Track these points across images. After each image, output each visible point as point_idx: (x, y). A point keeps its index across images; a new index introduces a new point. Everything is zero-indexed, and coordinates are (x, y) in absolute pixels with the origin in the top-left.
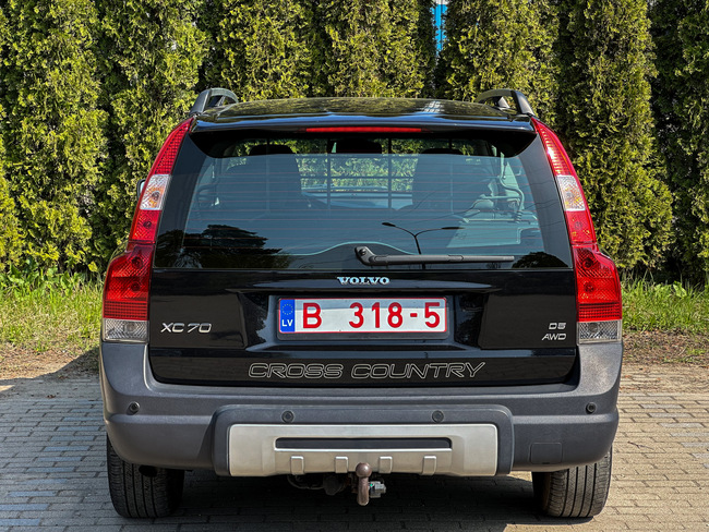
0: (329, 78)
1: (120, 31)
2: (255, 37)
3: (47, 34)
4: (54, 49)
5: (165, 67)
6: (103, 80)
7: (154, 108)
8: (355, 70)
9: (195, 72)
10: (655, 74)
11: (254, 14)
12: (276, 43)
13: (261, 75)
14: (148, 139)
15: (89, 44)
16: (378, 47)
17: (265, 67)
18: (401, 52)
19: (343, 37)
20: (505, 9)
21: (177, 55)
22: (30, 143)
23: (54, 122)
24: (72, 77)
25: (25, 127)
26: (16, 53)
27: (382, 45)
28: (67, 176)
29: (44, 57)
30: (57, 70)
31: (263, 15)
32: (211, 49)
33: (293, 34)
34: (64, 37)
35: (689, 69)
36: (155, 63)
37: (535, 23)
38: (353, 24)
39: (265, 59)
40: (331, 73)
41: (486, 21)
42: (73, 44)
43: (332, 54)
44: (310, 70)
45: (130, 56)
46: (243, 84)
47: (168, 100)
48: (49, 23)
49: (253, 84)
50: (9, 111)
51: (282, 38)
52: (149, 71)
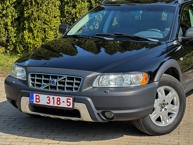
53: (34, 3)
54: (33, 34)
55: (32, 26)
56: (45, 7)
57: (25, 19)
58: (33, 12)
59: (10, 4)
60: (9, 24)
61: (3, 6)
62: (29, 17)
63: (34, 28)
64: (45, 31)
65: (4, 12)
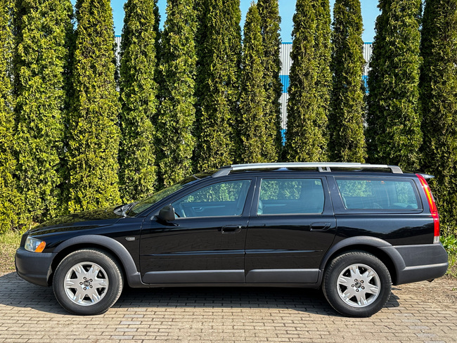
1: (163, 137)
2: (214, 139)
3: (137, 138)
4: (139, 143)
5: (180, 150)
6: (157, 155)
7: (175, 165)
8: (252, 153)
9: (191, 152)
10: (367, 156)
11: (214, 131)
12: (222, 142)
13: (216, 154)
14: (173, 177)
15: (152, 142)
16: (261, 144)
17: (218, 150)
18: (269, 146)
19: (247, 140)
20: (310, 131)
21: (185, 146)
22: (128, 178)
23: (137, 170)
24: (145, 154)
25: (126, 172)
26: (125, 144)
28: (142, 191)
29: (135, 146)
30: (140, 151)
31: (217, 131)
32: (197, 144)
33: (229, 139)
34: (143, 139)
35: (381, 154)
36: (176, 149)
37: (321, 136)
38: (251, 135)
39: (218, 148)
40: (243, 154)
41: (303, 135)
42: (146, 142)
43: (243, 147)
44: (235, 152)
45: (167, 146)
46: (209, 157)
47: (181, 162)
48: (138, 134)
49: (213, 157)
50: (121, 166)
51: (224, 140)
52: (173, 151)
53: (84, 166)
54: (81, 206)
55: (80, 195)
56: (99, 172)
57: (71, 186)
58: (82, 177)
59: (50, 167)
60: (48, 192)
61: (40, 170)
62: (76, 183)
63: (83, 197)
64: (98, 202)
65: (42, 177)
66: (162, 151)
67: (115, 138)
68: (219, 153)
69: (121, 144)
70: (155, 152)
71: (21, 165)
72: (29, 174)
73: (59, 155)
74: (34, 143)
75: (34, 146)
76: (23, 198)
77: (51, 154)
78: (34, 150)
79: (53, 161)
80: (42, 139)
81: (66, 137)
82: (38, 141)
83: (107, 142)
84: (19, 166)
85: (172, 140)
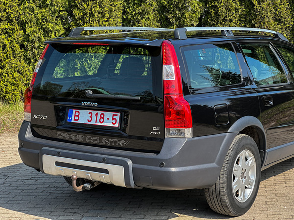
0: (253, 21)
1: (168, 3)
2: (222, 4)
3: (141, 5)
4: (143, 11)
5: (185, 18)
6: (161, 23)
8: (264, 18)
9: (197, 19)
12: (231, 7)
13: (224, 20)
15: (156, 9)
16: (274, 8)
17: (226, 16)
18: (284, 10)
19: (259, 4)
21: (190, 13)
24: (149, 22)
26: (129, 13)
27: (276, 7)
29: (139, 14)
30: (144, 19)
32: (204, 9)
33: (238, 3)
34: (147, 6)
36: (182, 16)
39: (226, 13)
40: (254, 19)
42: (150, 9)
43: (254, 11)
44: (245, 18)
45: (172, 13)
46: (217, 24)
49: (221, 24)
51: (234, 5)
52: (178, 19)
66: (167, 18)
67: (119, 6)
68: (228, 19)
69: (124, 12)
70: (160, 20)
71: (29, 36)
72: (37, 44)
73: (64, 25)
74: (40, 13)
75: (40, 16)
76: (31, 69)
77: (56, 24)
78: (40, 20)
79: (59, 31)
80: (47, 9)
81: (70, 6)
82: (44, 10)
83: (111, 11)
84: (27, 37)
85: (177, 7)
